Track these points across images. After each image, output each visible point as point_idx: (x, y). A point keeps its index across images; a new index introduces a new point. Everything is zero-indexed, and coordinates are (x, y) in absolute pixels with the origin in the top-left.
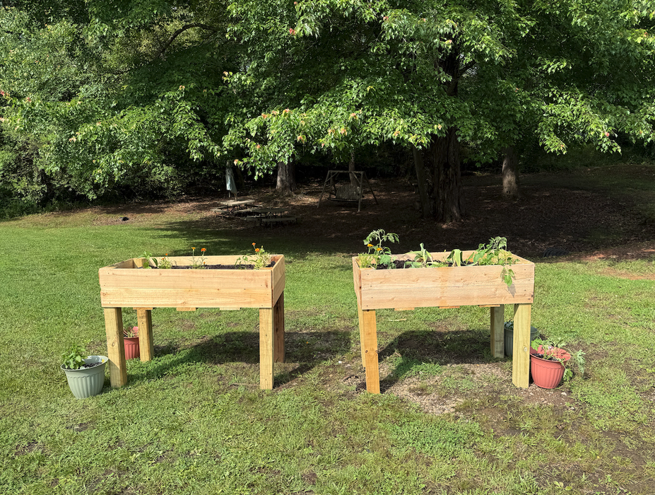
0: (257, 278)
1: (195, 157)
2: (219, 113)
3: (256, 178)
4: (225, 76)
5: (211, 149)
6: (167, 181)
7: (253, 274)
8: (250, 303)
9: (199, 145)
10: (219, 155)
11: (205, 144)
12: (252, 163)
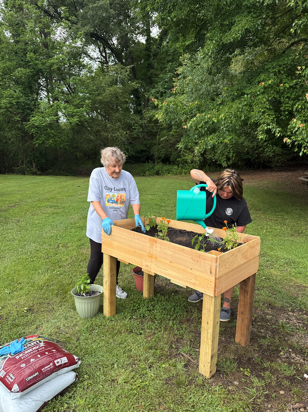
0: (202, 261)
1: (260, 137)
2: (291, 102)
3: (301, 154)
4: (298, 71)
5: (274, 130)
6: (274, 156)
7: (199, 256)
8: (194, 284)
9: (266, 128)
10: (279, 135)
11: (270, 127)
12: (300, 141)
